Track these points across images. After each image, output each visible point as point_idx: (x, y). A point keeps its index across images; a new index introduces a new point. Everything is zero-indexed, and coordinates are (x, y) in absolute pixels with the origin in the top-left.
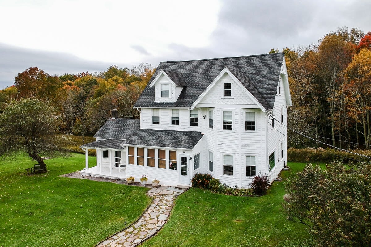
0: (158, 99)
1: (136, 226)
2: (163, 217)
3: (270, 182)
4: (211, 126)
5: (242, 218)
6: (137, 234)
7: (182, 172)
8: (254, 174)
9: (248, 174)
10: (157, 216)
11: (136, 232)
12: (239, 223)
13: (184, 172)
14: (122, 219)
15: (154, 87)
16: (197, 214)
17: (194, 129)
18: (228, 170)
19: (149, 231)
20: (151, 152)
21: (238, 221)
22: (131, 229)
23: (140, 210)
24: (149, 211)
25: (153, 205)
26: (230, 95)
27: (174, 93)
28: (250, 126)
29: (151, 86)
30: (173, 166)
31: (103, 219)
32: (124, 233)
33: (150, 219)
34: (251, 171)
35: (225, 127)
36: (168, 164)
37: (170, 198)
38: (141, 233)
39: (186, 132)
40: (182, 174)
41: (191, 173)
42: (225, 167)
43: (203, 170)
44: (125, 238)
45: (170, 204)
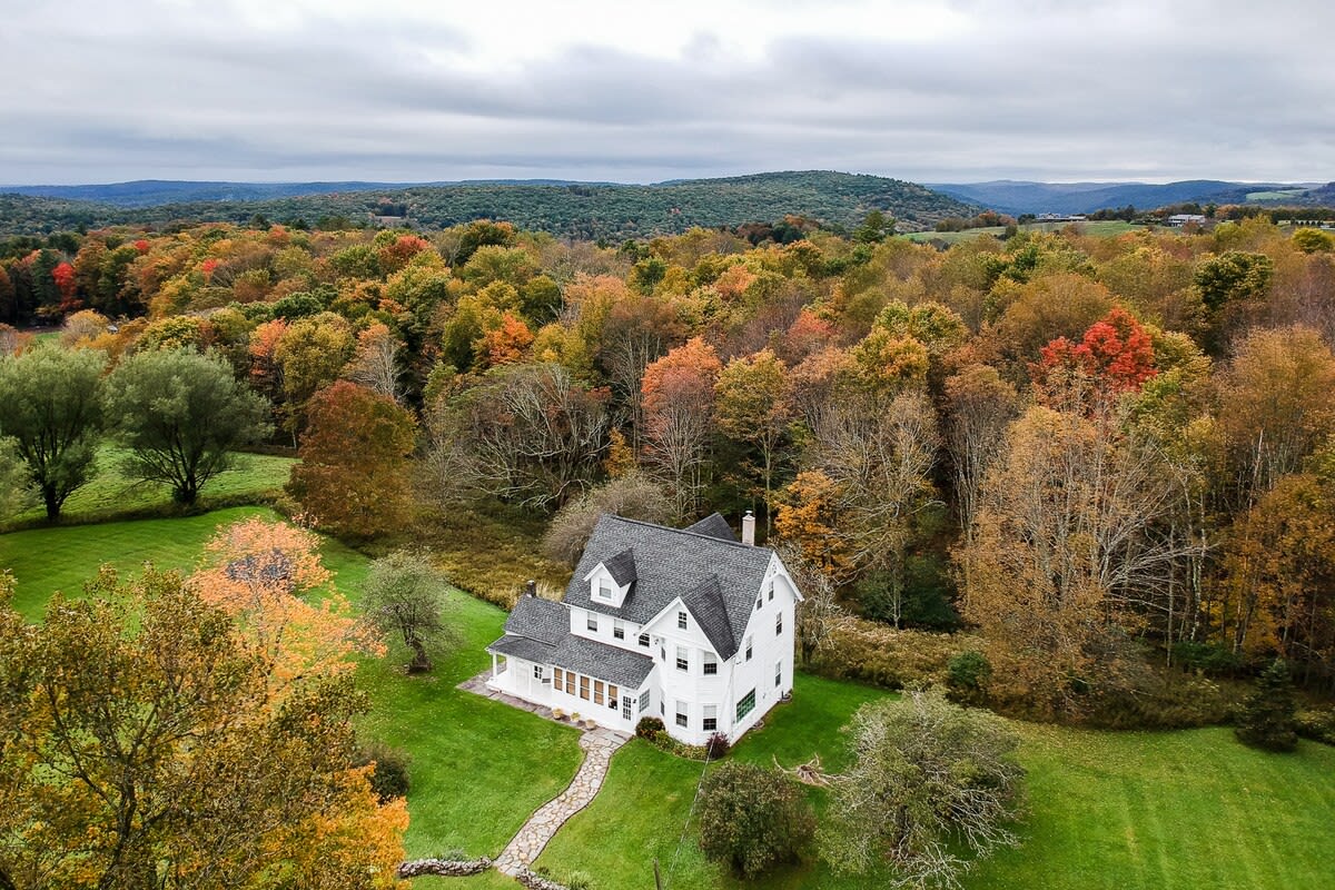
0: (595, 597)
1: (568, 793)
2: (596, 784)
3: (732, 742)
4: (664, 656)
5: (677, 794)
6: (569, 803)
7: (624, 715)
8: (714, 727)
9: (706, 728)
10: (590, 781)
11: (568, 800)
12: (673, 799)
13: (627, 714)
14: (553, 782)
15: (590, 581)
16: (632, 784)
17: (643, 650)
18: (682, 719)
19: (581, 801)
21: (671, 798)
22: (562, 798)
23: (571, 770)
24: (582, 773)
25: (587, 764)
26: (685, 628)
27: (617, 595)
28: (710, 669)
29: (586, 579)
30: (614, 704)
31: (534, 781)
32: (556, 801)
33: (583, 785)
34: (710, 724)
35: (680, 667)
36: (607, 702)
37: (606, 753)
38: (573, 803)
39: (633, 652)
40: (624, 717)
41: (636, 718)
42: (679, 716)
43: (652, 712)
44: (558, 807)
45: (605, 764)
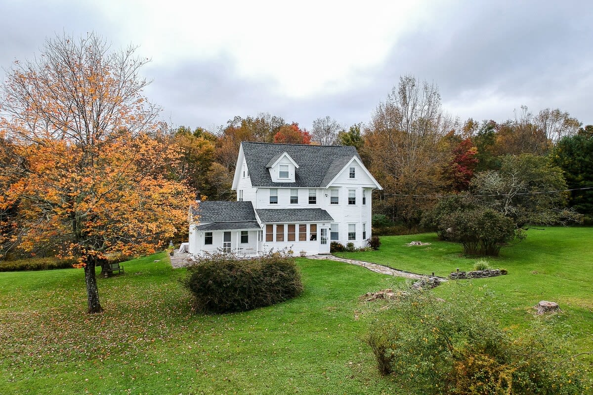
0: (277, 179)
7: (321, 242)
9: (363, 238)
13: (324, 241)
17: (312, 206)
18: (352, 236)
20: (292, 227)
26: (354, 177)
27: (294, 174)
35: (350, 203)
39: (306, 209)
40: (322, 243)
41: (330, 242)
42: (350, 234)
